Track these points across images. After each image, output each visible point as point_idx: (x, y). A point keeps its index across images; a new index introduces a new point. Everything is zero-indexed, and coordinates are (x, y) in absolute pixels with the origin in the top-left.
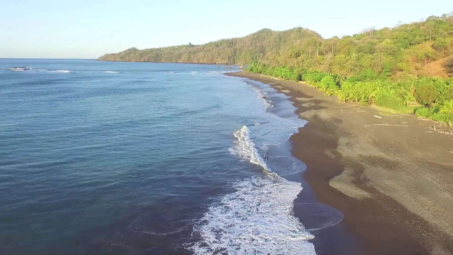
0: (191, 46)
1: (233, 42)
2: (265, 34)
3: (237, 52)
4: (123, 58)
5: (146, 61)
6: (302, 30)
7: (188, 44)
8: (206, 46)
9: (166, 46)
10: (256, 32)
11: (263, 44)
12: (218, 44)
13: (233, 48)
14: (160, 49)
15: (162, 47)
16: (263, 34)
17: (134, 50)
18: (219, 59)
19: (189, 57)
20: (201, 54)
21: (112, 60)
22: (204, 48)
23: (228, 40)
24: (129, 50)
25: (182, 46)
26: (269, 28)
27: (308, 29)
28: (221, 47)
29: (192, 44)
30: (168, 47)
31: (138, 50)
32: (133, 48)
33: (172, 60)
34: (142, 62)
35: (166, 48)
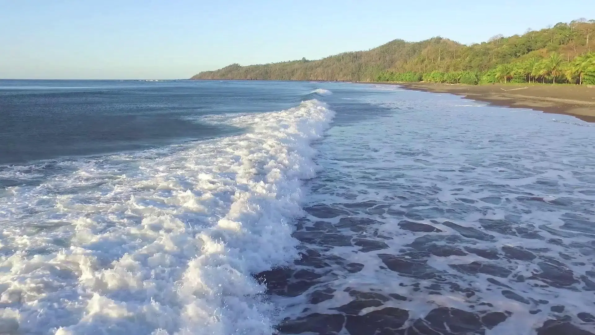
0: (305, 61)
1: (358, 56)
2: (396, 46)
3: (363, 67)
4: (224, 75)
5: (253, 79)
6: (441, 41)
7: (301, 59)
8: (325, 61)
9: (275, 62)
10: (385, 43)
11: (393, 57)
12: (340, 58)
13: (356, 63)
14: (267, 66)
15: (270, 63)
16: (394, 47)
17: (235, 67)
18: (341, 76)
19: (305, 74)
20: (319, 70)
21: (210, 78)
22: (322, 63)
23: (351, 54)
24: (231, 66)
25: (293, 61)
26: (402, 39)
27: (449, 40)
28: (342, 62)
29: (307, 59)
30: (277, 63)
31: (241, 67)
32: (235, 64)
33: (284, 78)
34: (248, 79)
35: (275, 64)
